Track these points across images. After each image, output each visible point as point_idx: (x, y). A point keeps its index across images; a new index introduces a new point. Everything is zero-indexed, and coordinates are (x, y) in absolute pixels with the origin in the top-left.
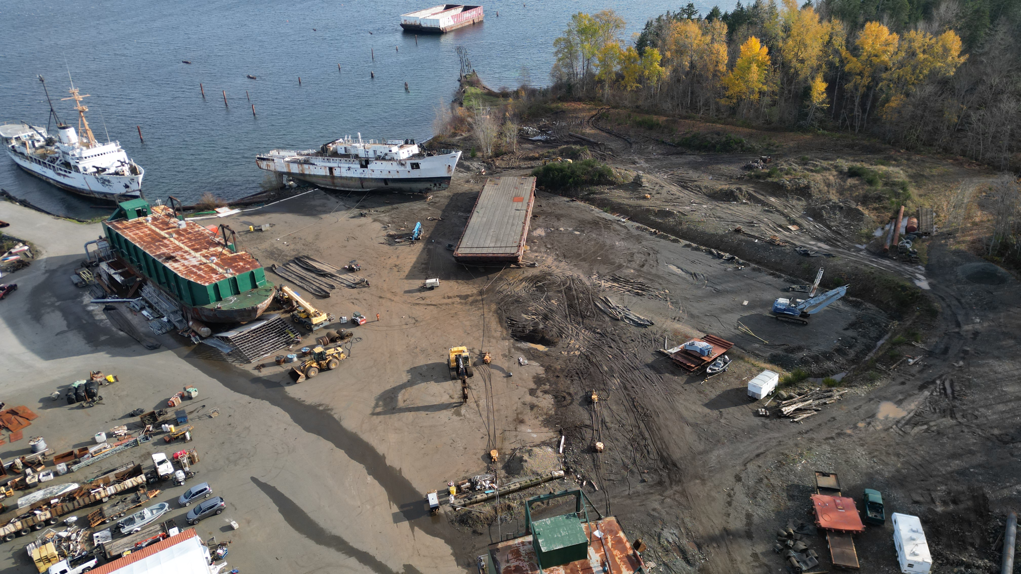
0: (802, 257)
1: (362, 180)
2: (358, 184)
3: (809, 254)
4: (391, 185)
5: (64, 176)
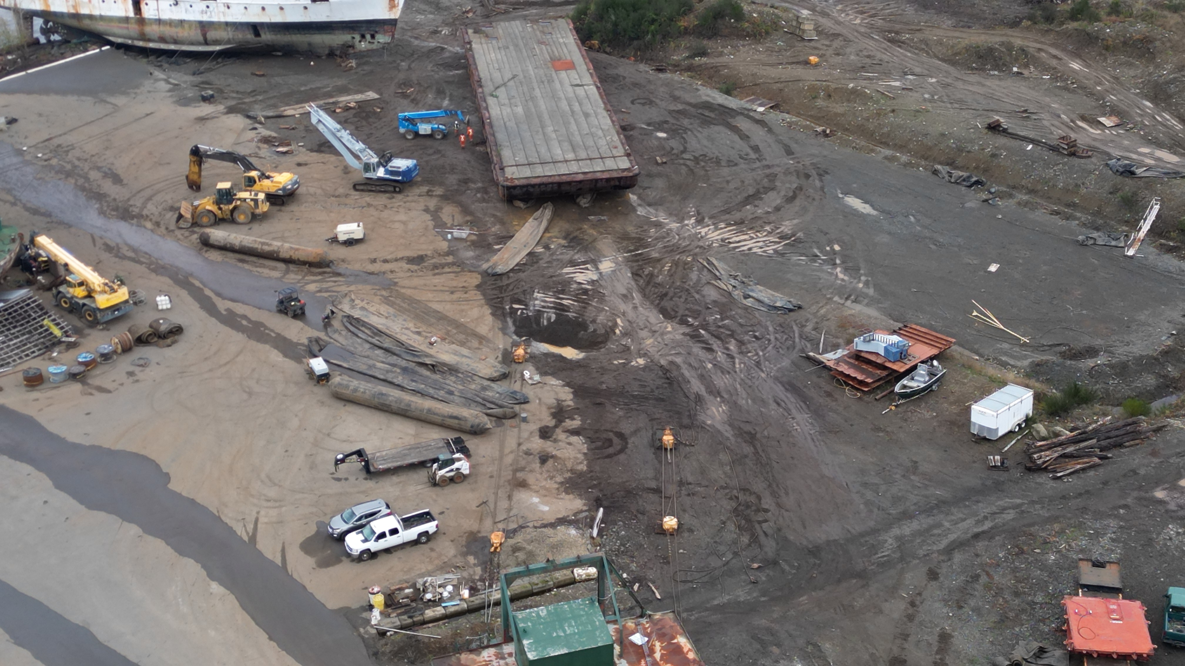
0: (1119, 179)
1: (204, 26)
2: (196, 34)
3: (1133, 173)
4: (267, 37)
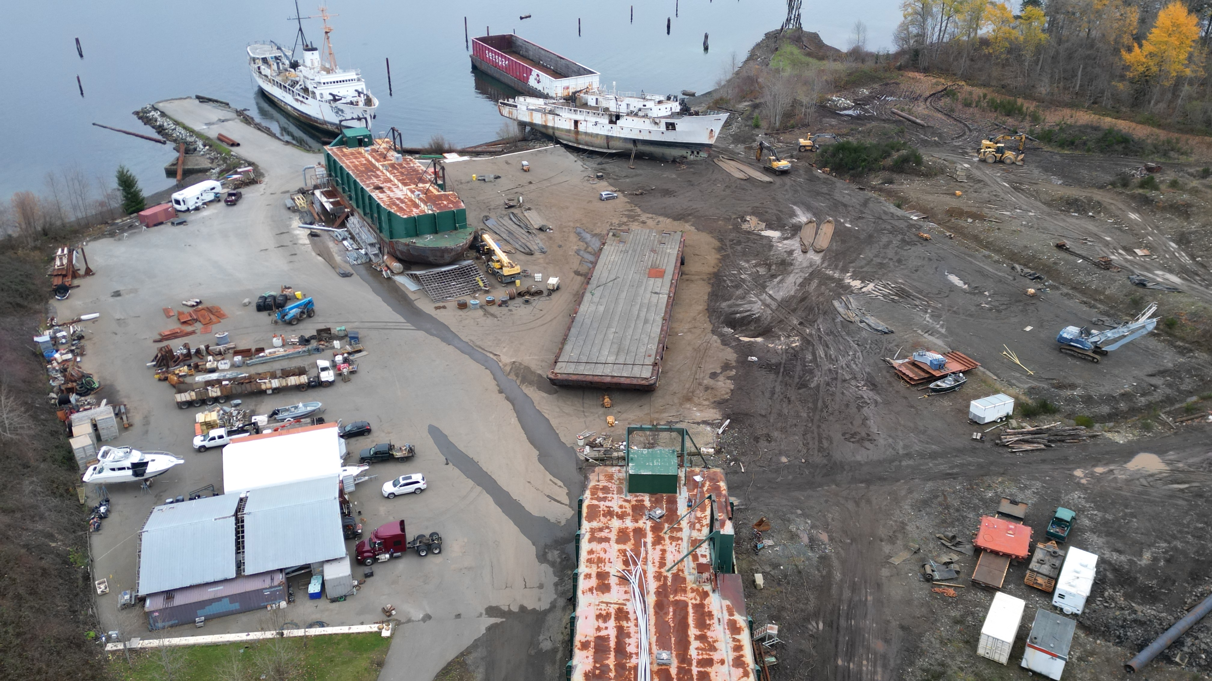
1: (608, 138)
2: (604, 143)
4: (640, 147)
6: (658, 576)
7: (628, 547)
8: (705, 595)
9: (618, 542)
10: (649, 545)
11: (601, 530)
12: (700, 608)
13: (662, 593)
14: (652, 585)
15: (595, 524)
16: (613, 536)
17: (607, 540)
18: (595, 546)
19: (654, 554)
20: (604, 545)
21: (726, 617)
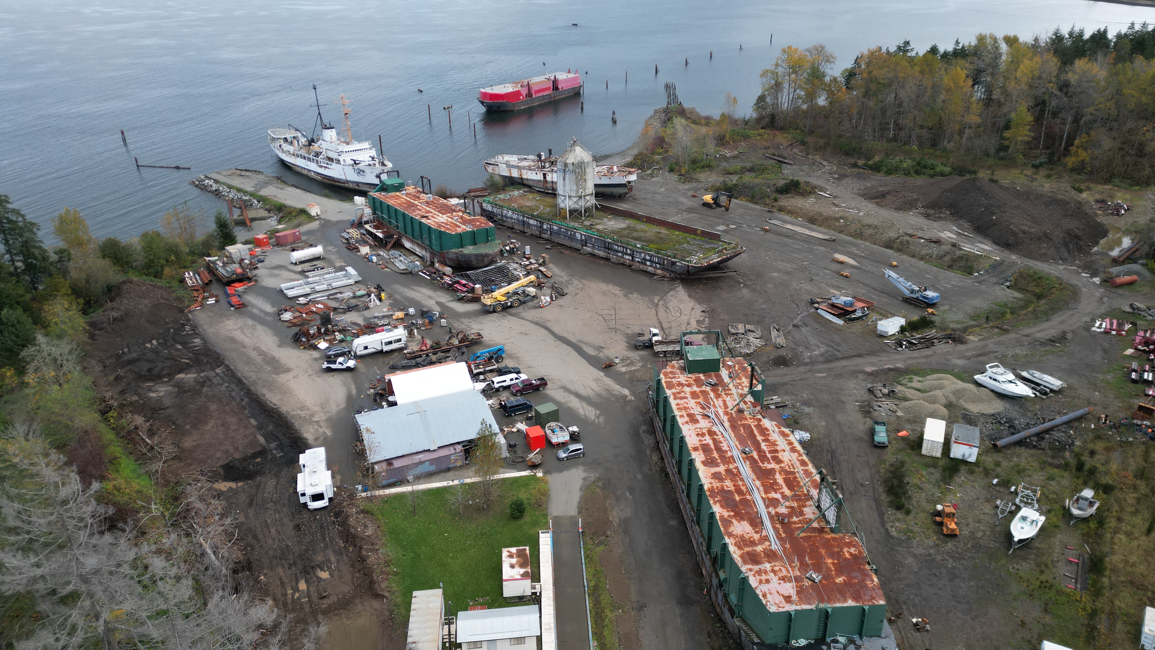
5: (326, 167)
6: (726, 413)
7: (701, 400)
8: (760, 420)
9: (693, 398)
10: (715, 400)
11: (679, 393)
12: (759, 426)
13: (731, 420)
14: (725, 418)
15: (674, 391)
16: (688, 395)
17: (686, 398)
18: (678, 401)
19: (719, 403)
20: (684, 400)
21: (777, 429)
